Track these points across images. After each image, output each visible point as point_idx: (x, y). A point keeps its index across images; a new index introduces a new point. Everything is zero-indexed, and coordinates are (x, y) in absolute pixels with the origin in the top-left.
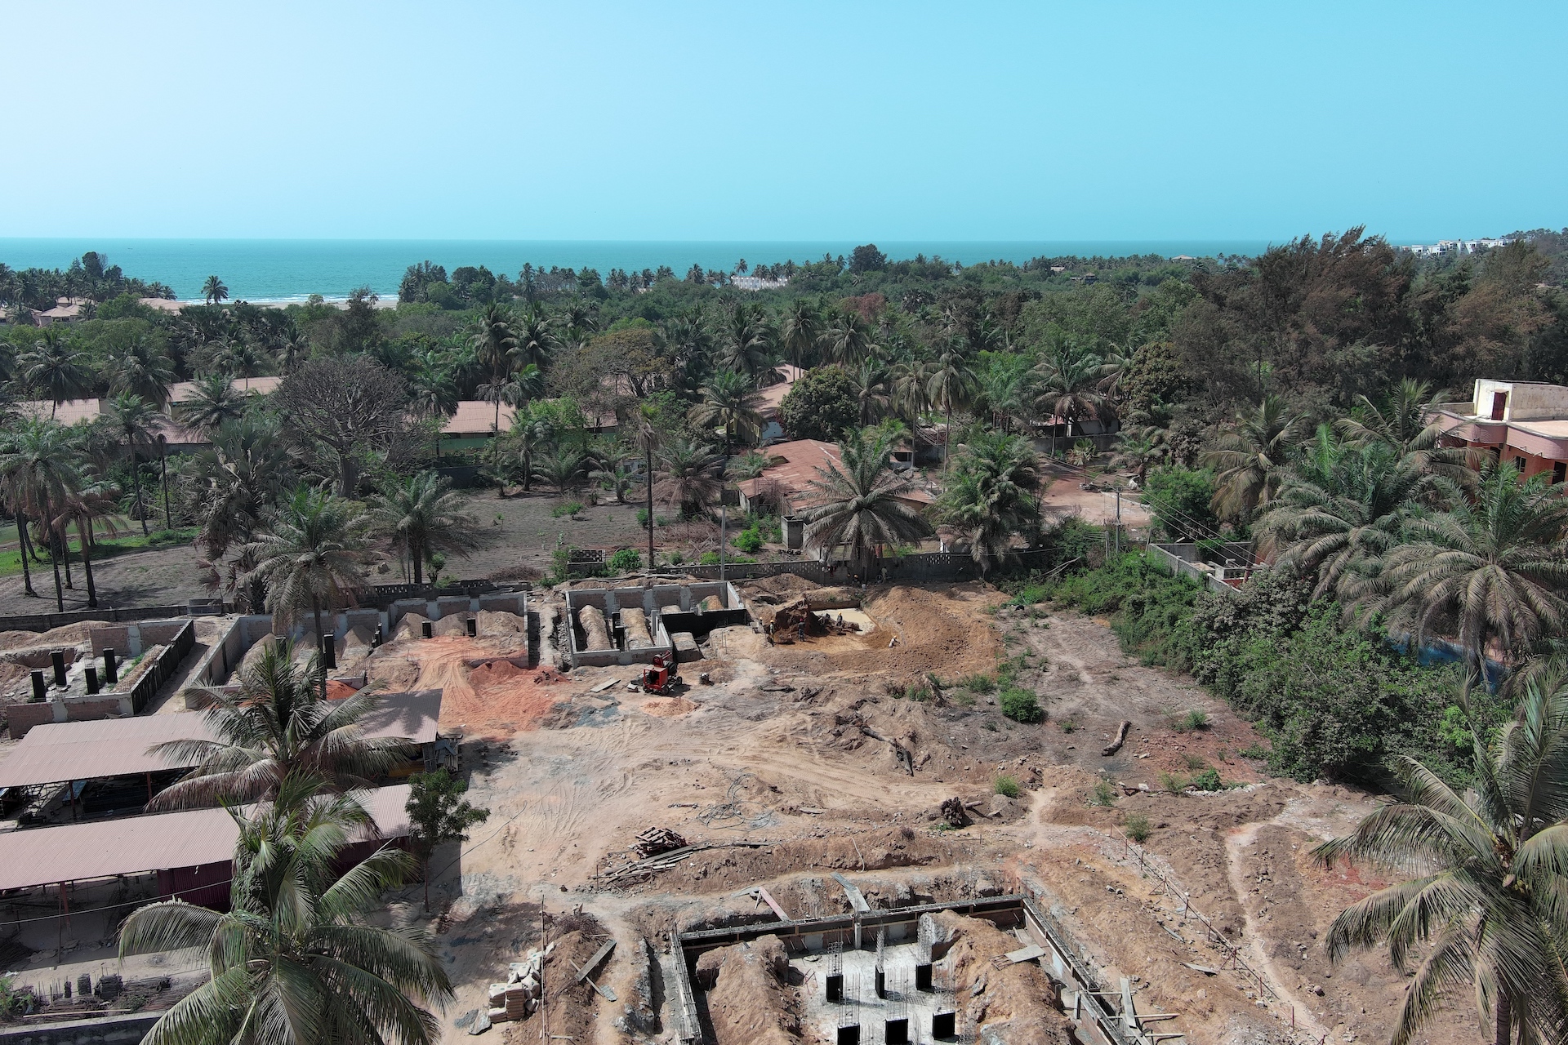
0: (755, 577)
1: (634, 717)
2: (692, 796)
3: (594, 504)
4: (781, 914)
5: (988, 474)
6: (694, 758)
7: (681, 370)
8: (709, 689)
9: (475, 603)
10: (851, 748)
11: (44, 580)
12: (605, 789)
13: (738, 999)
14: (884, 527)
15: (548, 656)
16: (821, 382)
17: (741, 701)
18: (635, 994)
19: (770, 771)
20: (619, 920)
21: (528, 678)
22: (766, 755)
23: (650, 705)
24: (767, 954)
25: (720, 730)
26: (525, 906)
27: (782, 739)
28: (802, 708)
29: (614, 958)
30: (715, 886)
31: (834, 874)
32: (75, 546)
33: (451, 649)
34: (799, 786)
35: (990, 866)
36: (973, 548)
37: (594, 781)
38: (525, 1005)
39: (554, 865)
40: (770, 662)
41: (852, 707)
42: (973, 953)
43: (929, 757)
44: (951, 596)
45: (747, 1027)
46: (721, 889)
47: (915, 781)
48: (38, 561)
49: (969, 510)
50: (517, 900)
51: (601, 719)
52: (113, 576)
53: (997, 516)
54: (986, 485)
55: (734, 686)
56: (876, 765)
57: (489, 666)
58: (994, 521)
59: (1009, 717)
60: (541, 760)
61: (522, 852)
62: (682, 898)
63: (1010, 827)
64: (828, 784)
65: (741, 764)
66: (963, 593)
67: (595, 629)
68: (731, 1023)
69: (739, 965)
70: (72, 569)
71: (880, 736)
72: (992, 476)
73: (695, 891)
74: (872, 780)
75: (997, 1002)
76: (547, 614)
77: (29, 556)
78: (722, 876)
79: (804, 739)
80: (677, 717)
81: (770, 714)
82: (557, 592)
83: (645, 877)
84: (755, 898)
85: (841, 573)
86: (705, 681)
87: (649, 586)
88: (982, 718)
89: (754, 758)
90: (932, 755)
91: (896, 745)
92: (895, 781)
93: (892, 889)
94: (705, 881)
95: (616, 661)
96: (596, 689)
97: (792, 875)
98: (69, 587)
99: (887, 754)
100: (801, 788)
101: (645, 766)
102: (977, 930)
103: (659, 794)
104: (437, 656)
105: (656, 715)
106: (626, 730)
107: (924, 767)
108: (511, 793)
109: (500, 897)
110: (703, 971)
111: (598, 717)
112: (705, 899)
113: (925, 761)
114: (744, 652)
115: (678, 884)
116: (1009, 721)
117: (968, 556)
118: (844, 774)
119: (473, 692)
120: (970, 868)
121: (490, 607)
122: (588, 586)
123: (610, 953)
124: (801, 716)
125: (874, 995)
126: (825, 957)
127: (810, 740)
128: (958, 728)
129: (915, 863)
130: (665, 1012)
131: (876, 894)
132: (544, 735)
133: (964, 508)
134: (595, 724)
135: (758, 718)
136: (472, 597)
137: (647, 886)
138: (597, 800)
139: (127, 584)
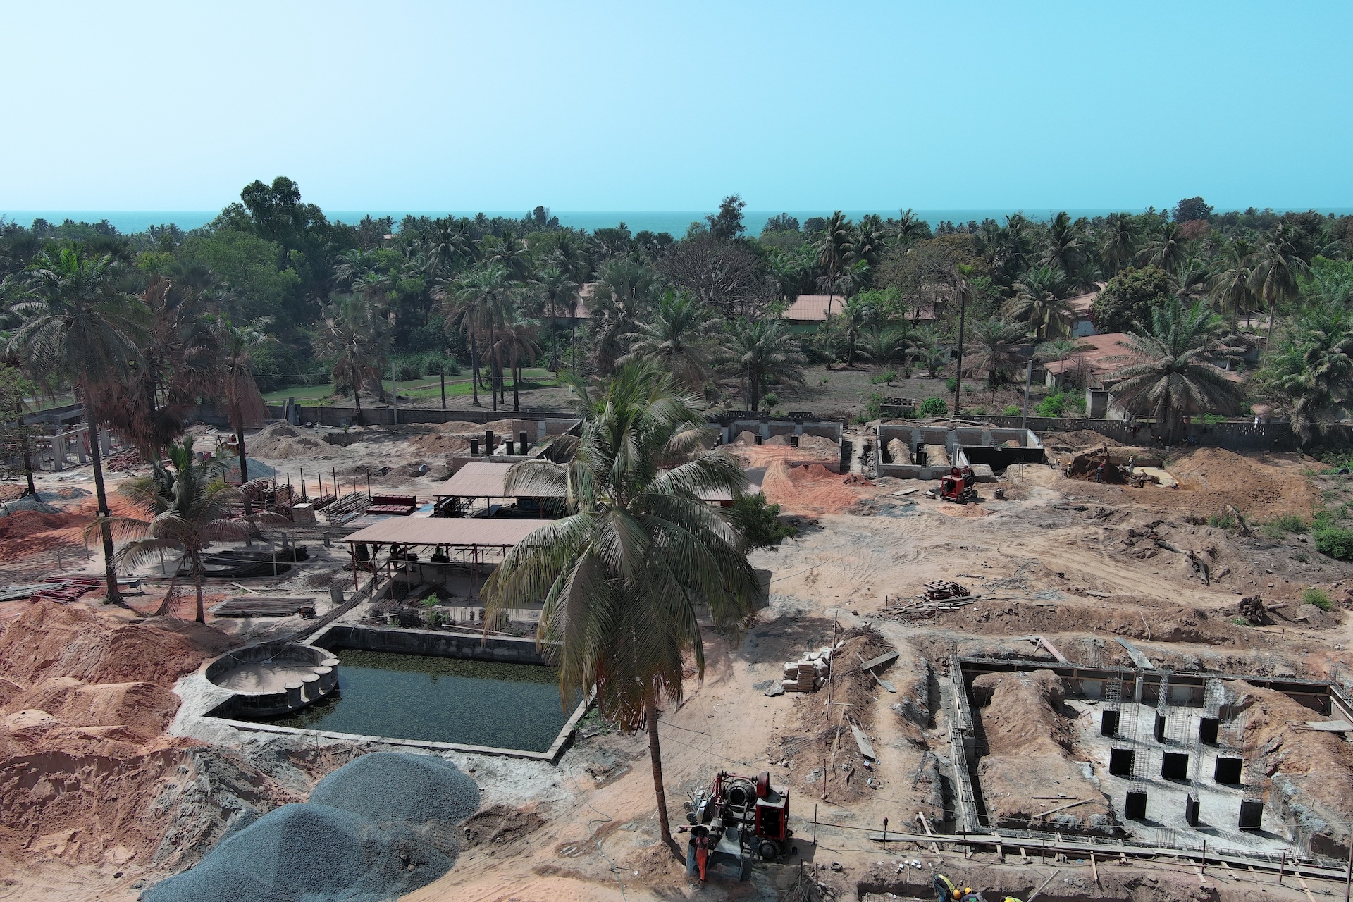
0: (1055, 430)
1: (930, 515)
2: (979, 571)
3: (908, 377)
4: (1060, 657)
5: (1317, 345)
6: (984, 547)
7: (999, 268)
8: (1003, 503)
9: (799, 428)
10: (1144, 557)
11: (486, 399)
12: (899, 558)
13: (1011, 712)
14: (1194, 388)
15: (856, 467)
16: (1137, 279)
17: (1034, 514)
18: (913, 693)
19: (1058, 564)
20: (903, 640)
21: (838, 481)
22: (1055, 552)
23: (945, 508)
24: (1044, 683)
25: (1011, 530)
26: (821, 620)
27: (1072, 543)
28: (1095, 524)
29: (896, 665)
30: (997, 630)
31: (1118, 638)
32: (509, 382)
33: (776, 453)
34: (1087, 578)
35: (1292, 657)
36: (1293, 419)
37: (890, 552)
38: (814, 682)
39: (849, 599)
40: (1065, 490)
41: (1148, 526)
42: (1267, 718)
43: (1228, 571)
44: (1264, 461)
45: (1018, 735)
46: (1002, 632)
47: (1212, 590)
48: (484, 388)
49: (1291, 380)
50: (814, 615)
51: (900, 512)
52: (530, 400)
53: (1324, 388)
54: (1314, 357)
55: (1027, 504)
56: (1169, 572)
57: (806, 467)
58: (1321, 392)
59: (1324, 553)
60: (844, 533)
61: (822, 587)
62: (962, 634)
63: (1318, 633)
64: (1116, 580)
65: (1029, 555)
66: (1277, 461)
67: (900, 454)
68: (1002, 731)
69: (1015, 687)
70: (505, 394)
71: (1175, 548)
72: (1322, 348)
73: (976, 632)
74: (1162, 583)
75: (1293, 759)
76: (858, 444)
77: (478, 384)
78: (1004, 622)
79: (1093, 545)
80: (970, 518)
81: (1062, 525)
82: (869, 428)
83: (931, 614)
84: (1034, 644)
85: (1144, 435)
86: (1000, 496)
87: (953, 428)
88: (1293, 552)
89: (1043, 553)
90: (1232, 570)
91: (1192, 557)
92: (1189, 587)
93: (1181, 659)
94: (987, 624)
95: (918, 476)
96: (898, 493)
97: (1074, 634)
98: (502, 402)
99: (1183, 564)
100: (1089, 579)
101: (937, 547)
102: (1274, 699)
103: (948, 566)
104: (764, 456)
105: (950, 515)
106: (922, 522)
107: (1222, 579)
108: (816, 551)
109: (799, 611)
110: (979, 688)
111: (897, 512)
112: (986, 638)
113: (1223, 574)
114: (1040, 482)
115: (962, 624)
116: (1323, 557)
117: (1286, 427)
118: (1135, 576)
119: (791, 484)
120: (1268, 654)
121: (812, 432)
122: (896, 424)
123: (892, 662)
124: (1093, 529)
125: (1153, 739)
126: (1101, 703)
127: (1102, 547)
128: (1264, 556)
129: (1207, 641)
130: (940, 716)
131: (1161, 661)
132: (848, 518)
133: (1285, 378)
134: (894, 516)
135: (1050, 527)
136: (797, 423)
137: (931, 621)
138: (891, 564)
139: (541, 404)
